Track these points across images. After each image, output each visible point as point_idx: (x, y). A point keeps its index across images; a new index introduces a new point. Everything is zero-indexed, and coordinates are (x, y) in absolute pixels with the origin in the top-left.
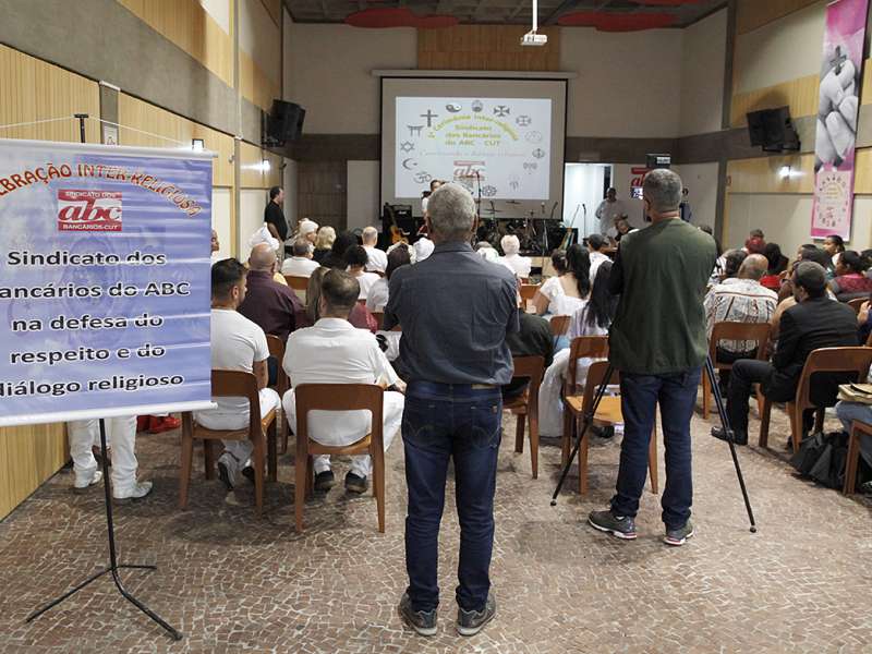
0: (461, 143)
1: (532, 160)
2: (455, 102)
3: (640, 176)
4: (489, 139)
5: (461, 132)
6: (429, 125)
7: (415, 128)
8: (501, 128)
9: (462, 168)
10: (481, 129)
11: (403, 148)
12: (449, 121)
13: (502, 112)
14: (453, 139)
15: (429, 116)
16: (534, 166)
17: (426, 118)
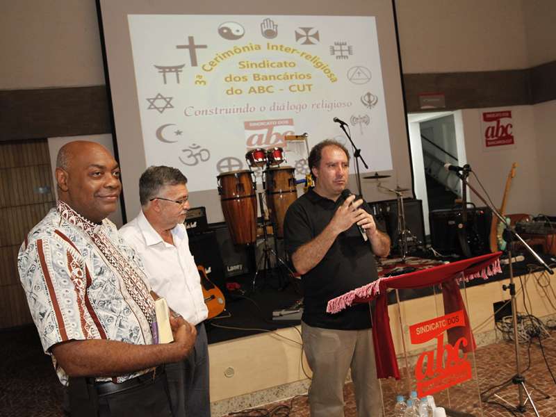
0: (252, 90)
1: (362, 111)
2: (234, 23)
3: (494, 124)
4: (295, 82)
5: (249, 73)
6: (194, 63)
7: (170, 69)
8: (312, 64)
9: (259, 132)
10: (280, 65)
11: (152, 105)
12: (227, 54)
13: (307, 36)
14: (237, 85)
15: (192, 47)
16: (366, 120)
17: (187, 51)
